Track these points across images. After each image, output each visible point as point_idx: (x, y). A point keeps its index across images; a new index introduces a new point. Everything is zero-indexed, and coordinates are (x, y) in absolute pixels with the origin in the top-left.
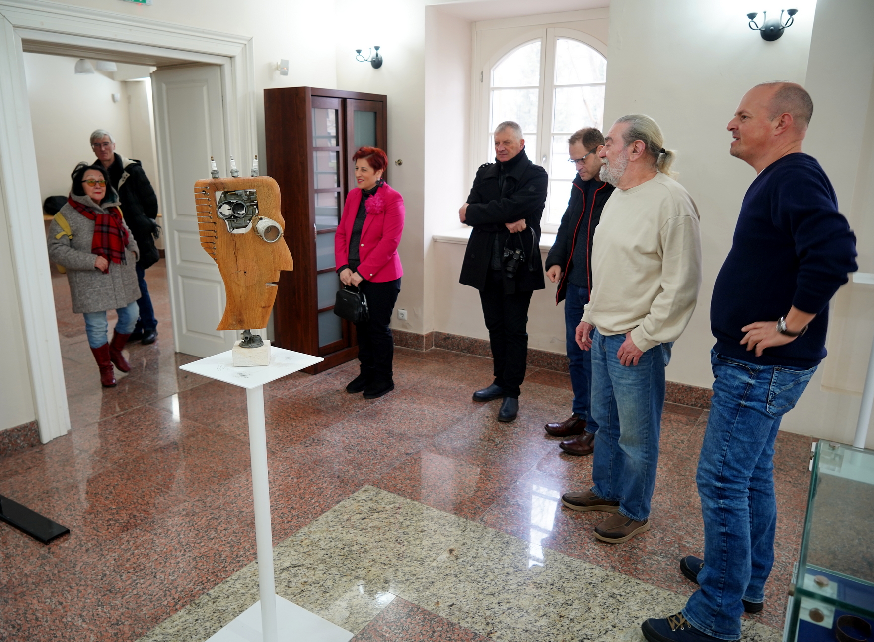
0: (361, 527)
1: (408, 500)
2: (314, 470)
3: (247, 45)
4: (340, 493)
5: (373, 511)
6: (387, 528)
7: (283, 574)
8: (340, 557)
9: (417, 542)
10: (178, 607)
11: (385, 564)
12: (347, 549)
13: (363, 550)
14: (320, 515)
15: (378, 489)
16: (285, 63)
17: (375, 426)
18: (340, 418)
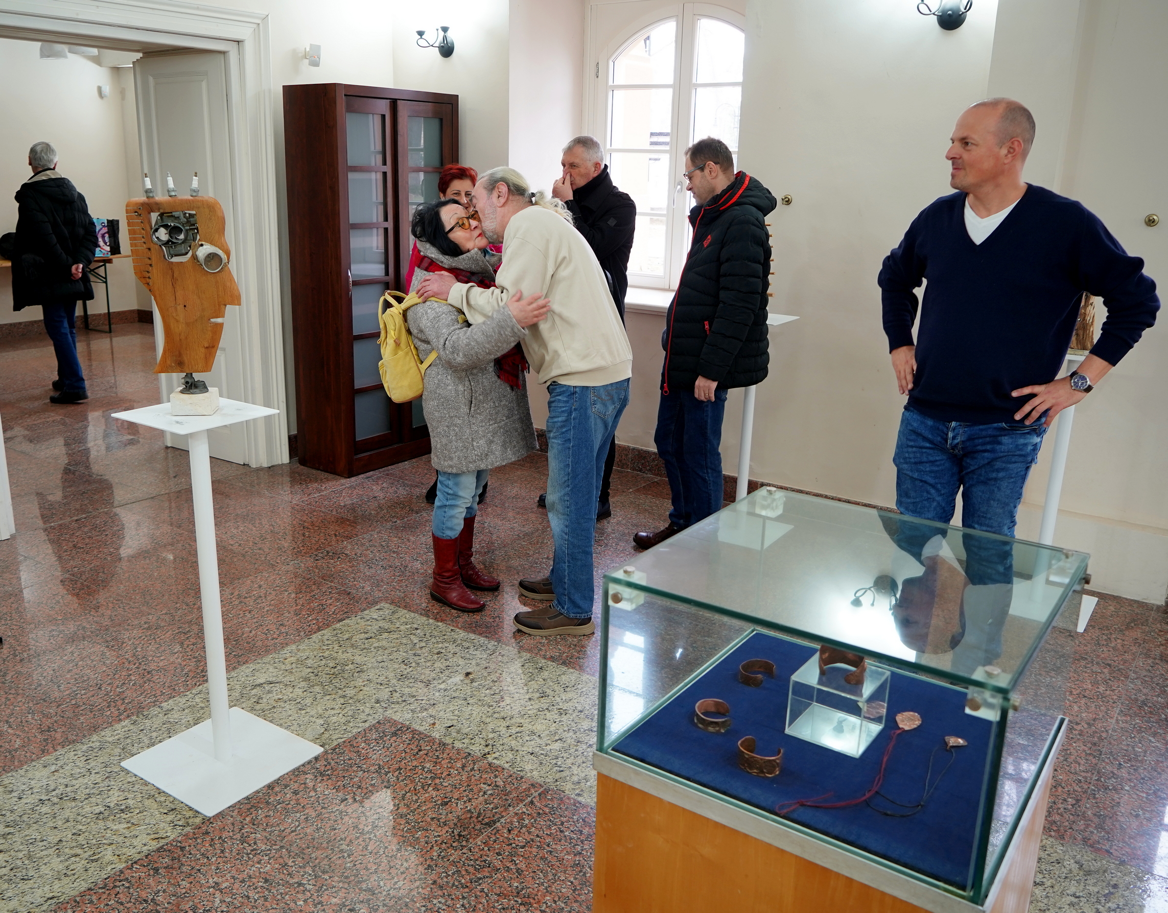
0: (363, 646)
1: (431, 621)
2: (319, 585)
3: (261, 25)
4: (346, 610)
5: (382, 630)
6: (395, 649)
7: (255, 691)
8: (328, 676)
9: (428, 664)
10: (122, 717)
11: (381, 684)
12: (339, 667)
13: (358, 669)
14: (315, 633)
15: (397, 608)
16: (316, 49)
17: (412, 539)
18: (370, 529)
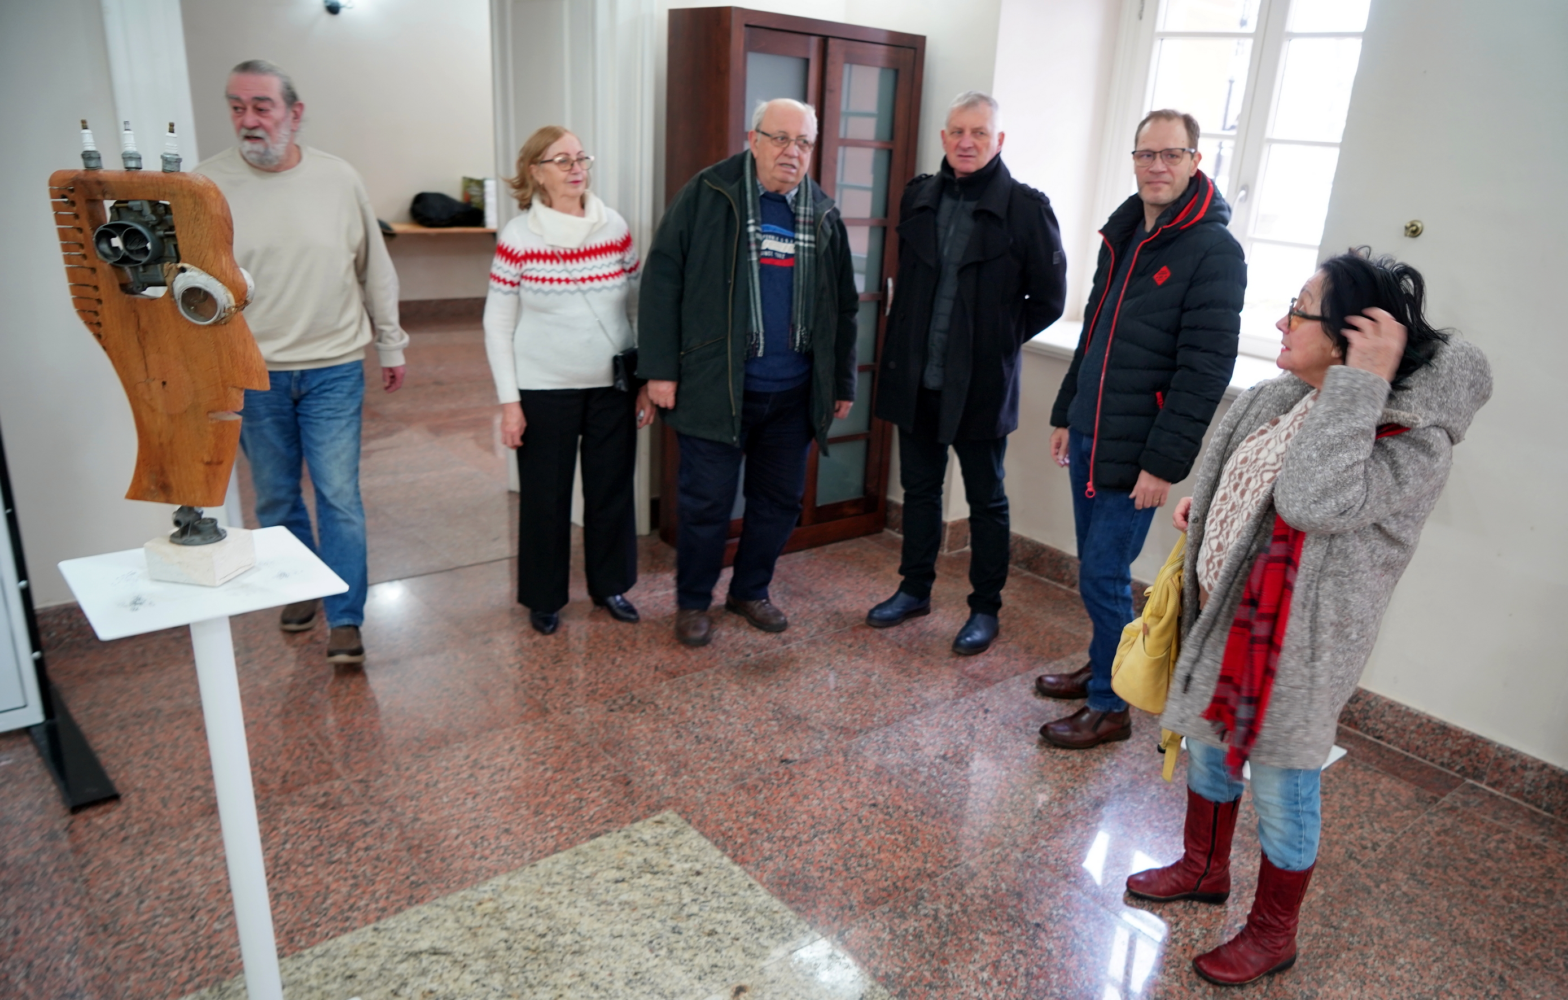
0: (603, 897)
1: (726, 860)
2: (593, 758)
4: (610, 816)
5: (649, 868)
6: (648, 912)
7: (405, 964)
8: (525, 954)
9: (687, 955)
11: (597, 988)
12: (549, 938)
13: (576, 947)
14: (547, 855)
15: (685, 824)
17: (760, 690)
18: (708, 663)
